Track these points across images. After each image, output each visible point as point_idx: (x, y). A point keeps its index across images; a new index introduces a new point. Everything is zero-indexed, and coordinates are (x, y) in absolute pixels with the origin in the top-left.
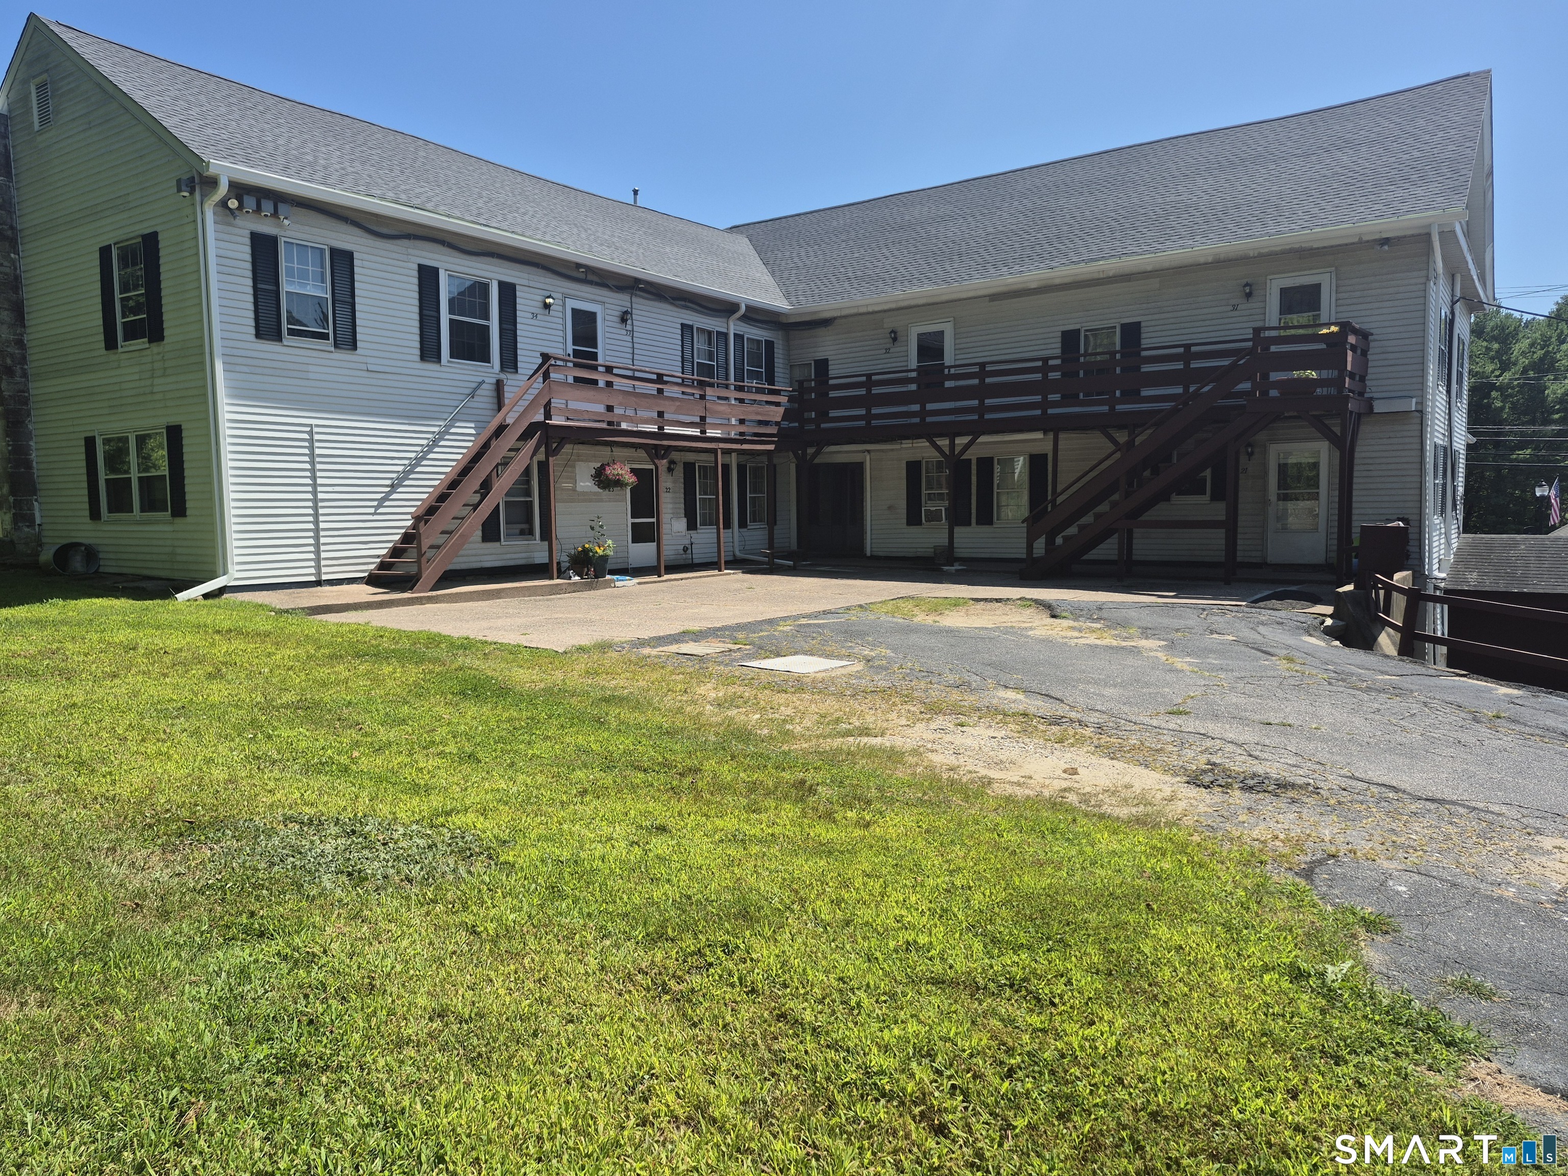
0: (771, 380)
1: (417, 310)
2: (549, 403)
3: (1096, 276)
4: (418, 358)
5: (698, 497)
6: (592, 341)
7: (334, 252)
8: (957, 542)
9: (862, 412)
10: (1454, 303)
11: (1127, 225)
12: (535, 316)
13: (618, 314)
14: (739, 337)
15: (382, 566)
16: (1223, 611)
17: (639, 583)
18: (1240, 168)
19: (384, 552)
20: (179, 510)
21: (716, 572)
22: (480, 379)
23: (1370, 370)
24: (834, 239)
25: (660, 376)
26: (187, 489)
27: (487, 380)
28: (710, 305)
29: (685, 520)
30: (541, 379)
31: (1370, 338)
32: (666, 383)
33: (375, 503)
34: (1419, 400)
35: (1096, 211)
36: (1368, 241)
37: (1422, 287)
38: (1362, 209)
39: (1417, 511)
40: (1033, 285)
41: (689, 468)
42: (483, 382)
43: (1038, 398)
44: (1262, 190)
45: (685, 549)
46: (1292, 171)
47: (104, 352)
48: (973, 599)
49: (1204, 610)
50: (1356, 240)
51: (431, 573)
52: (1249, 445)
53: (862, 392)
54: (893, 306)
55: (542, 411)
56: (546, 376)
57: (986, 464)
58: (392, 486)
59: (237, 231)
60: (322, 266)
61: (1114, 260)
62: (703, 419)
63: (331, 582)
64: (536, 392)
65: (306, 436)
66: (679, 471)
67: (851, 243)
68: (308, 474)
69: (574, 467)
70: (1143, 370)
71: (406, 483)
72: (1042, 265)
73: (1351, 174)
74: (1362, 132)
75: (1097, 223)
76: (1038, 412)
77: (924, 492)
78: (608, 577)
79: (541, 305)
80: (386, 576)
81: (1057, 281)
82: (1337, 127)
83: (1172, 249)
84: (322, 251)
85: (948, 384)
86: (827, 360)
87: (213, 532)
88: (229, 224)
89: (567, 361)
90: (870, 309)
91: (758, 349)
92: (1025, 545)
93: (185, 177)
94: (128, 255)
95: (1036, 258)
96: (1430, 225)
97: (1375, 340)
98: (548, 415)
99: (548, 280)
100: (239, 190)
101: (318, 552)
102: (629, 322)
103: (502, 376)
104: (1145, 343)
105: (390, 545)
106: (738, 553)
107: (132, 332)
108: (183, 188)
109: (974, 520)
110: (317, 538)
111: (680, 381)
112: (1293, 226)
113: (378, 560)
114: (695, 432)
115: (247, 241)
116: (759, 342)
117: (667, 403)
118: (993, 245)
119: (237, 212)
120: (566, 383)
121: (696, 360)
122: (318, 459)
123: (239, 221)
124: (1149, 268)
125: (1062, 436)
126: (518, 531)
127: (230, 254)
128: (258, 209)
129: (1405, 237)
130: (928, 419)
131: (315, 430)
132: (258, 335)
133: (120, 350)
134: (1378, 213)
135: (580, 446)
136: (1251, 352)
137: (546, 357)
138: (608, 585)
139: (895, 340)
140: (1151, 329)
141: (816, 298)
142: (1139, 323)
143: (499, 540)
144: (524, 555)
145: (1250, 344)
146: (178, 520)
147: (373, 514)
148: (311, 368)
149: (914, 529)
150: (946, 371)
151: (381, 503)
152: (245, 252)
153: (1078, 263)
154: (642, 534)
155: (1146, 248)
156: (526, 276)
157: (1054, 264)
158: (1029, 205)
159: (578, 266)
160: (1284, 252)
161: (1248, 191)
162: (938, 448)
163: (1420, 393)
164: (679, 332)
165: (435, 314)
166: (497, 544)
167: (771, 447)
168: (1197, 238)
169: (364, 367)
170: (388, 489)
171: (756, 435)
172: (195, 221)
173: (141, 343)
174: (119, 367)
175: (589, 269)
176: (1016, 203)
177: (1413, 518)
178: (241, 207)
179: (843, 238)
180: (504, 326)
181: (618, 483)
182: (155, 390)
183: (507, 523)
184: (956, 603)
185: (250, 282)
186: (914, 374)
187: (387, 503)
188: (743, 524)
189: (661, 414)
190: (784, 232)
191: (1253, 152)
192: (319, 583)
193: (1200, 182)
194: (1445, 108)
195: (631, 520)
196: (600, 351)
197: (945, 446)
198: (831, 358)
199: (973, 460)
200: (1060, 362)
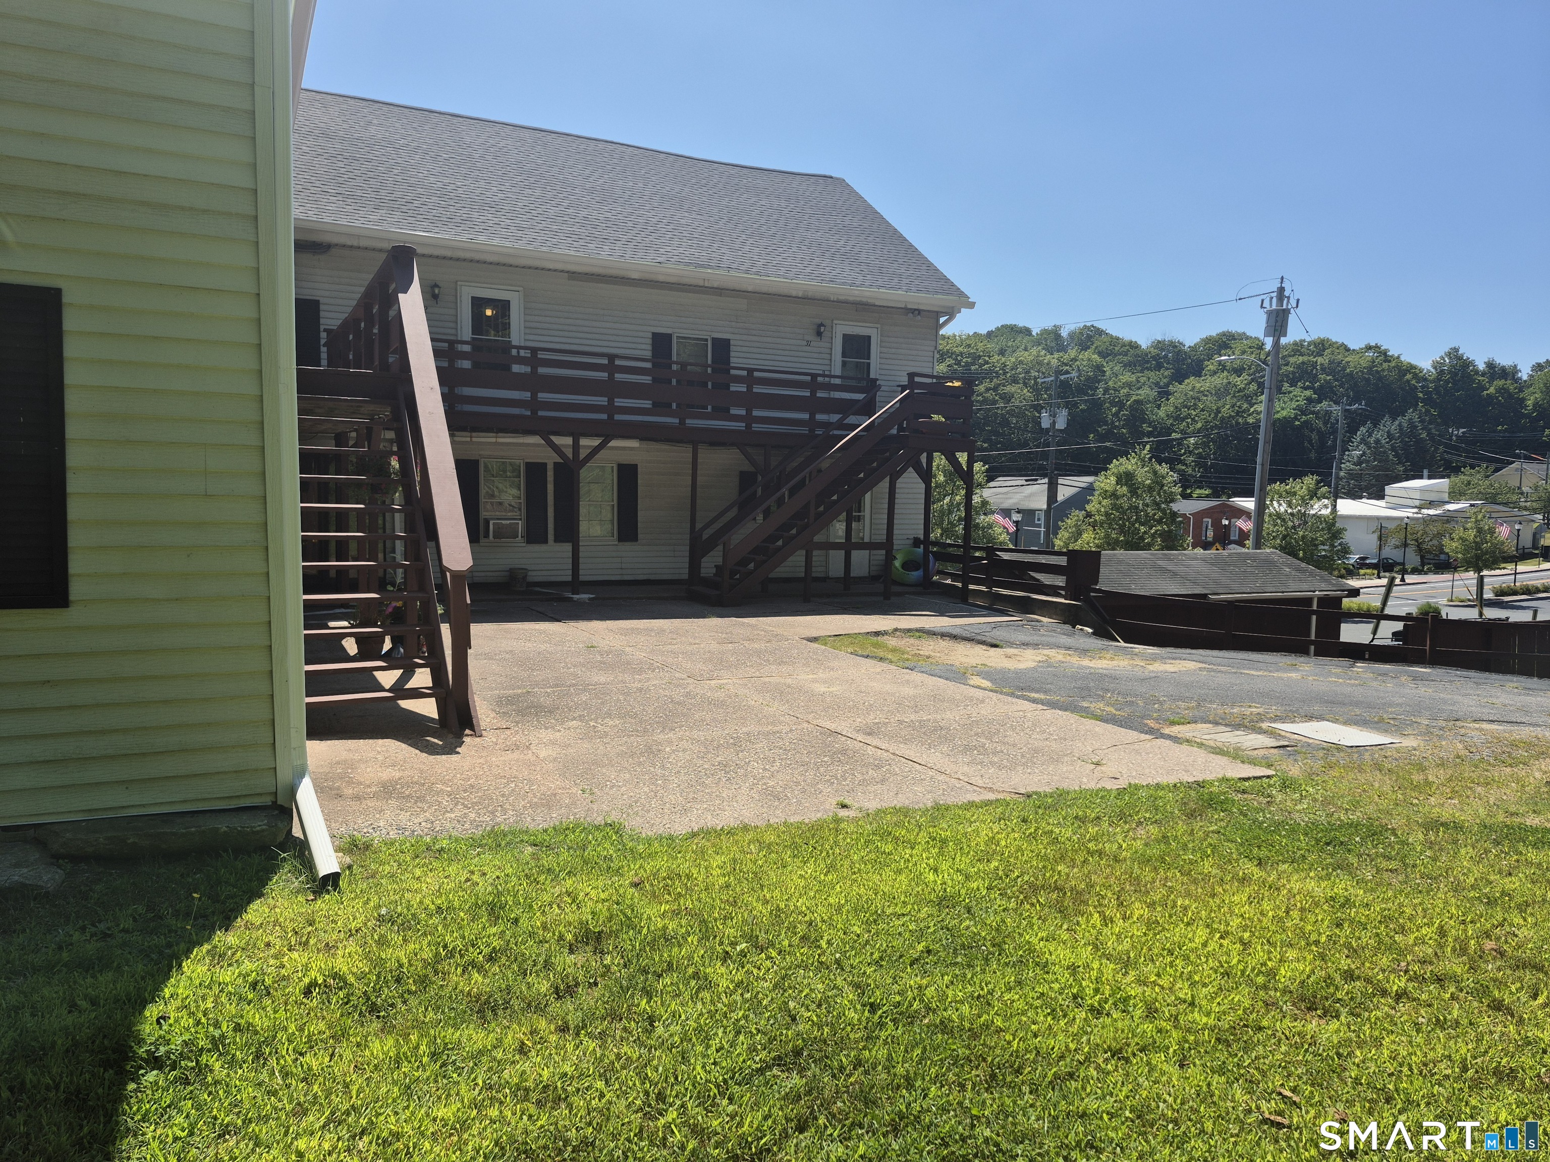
36: (907, 309)
40: (635, 276)
43: (602, 400)
50: (902, 305)
70: (730, 388)
77: (482, 500)
104: (733, 361)
109: (550, 538)
134: (919, 288)
139: (437, 297)
140: (738, 348)
142: (729, 340)
197: (566, 446)
198: (322, 300)
199: (545, 464)
200: (648, 365)
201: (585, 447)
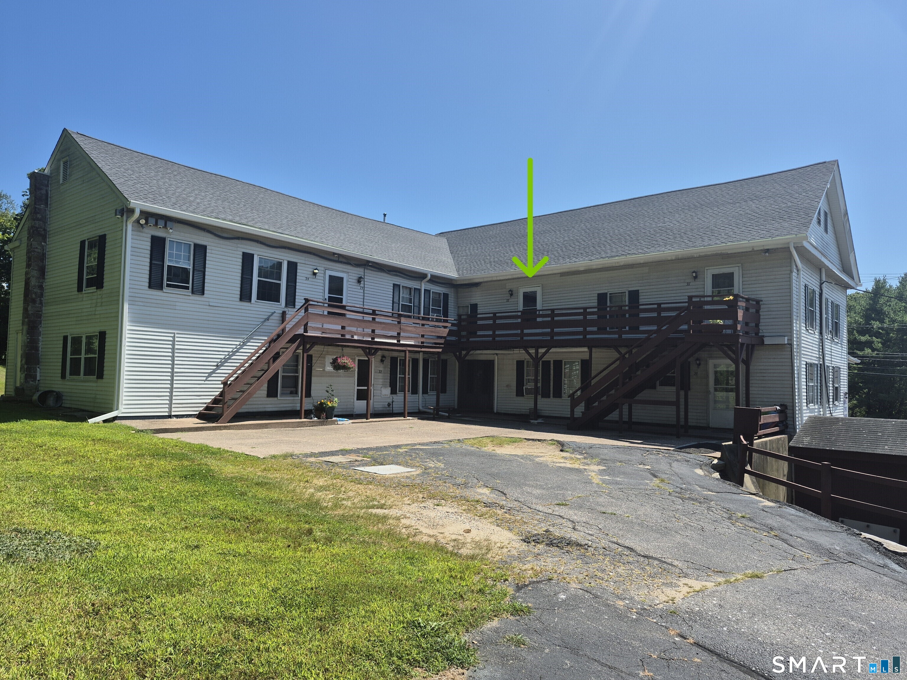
0: (446, 314)
1: (240, 275)
2: (307, 324)
3: (614, 265)
4: (238, 300)
5: (398, 376)
6: (340, 291)
7: (196, 245)
8: (539, 407)
9: (491, 333)
10: (821, 284)
11: (634, 239)
12: (307, 279)
13: (356, 278)
14: (427, 291)
15: (207, 408)
16: (659, 451)
17: (353, 423)
18: (699, 209)
19: (209, 401)
20: (100, 376)
21: (403, 418)
22: (273, 311)
23: (761, 321)
24: (488, 241)
25: (374, 311)
26: (105, 364)
27: (277, 311)
28: (410, 274)
29: (390, 389)
30: (303, 311)
31: (761, 303)
32: (377, 315)
33: (207, 375)
34: (789, 338)
35: (621, 230)
36: (758, 251)
37: (788, 276)
38: (755, 233)
39: (791, 401)
40: (582, 269)
41: (394, 360)
42: (275, 312)
43: (581, 329)
44: (707, 221)
45: (389, 405)
46: (724, 212)
47: (77, 293)
48: (526, 439)
49: (648, 451)
50: (750, 250)
51: (229, 413)
52: (698, 359)
53: (491, 322)
54: (510, 277)
55: (303, 327)
56: (306, 310)
57: (558, 364)
58: (217, 366)
59: (144, 235)
60: (189, 253)
61: (623, 257)
62: (399, 334)
63: (177, 416)
64: (300, 317)
65: (171, 339)
66: (388, 362)
67: (496, 243)
68: (170, 358)
69: (324, 358)
70: (640, 316)
71: (226, 364)
72: (586, 259)
73: (754, 214)
74: (765, 192)
75: (620, 237)
76: (581, 337)
77: (525, 378)
78: (334, 419)
79: (312, 273)
80: (209, 414)
81: (594, 267)
82: (753, 188)
83: (653, 252)
84: (190, 245)
85: (539, 320)
86: (476, 305)
87: (114, 387)
88: (140, 232)
89: (324, 303)
90: (498, 279)
91: (439, 297)
92: (569, 410)
93: (120, 208)
94: (92, 245)
95: (585, 254)
96: (788, 243)
97: (764, 304)
98: (306, 331)
99: (317, 261)
100: (147, 215)
101: (171, 400)
102: (362, 282)
103: (286, 309)
104: (641, 301)
105: (213, 397)
106: (421, 408)
107: (90, 283)
108: (118, 213)
109: (552, 395)
110: (171, 392)
111: (390, 315)
112: (717, 242)
113: (205, 405)
114: (395, 341)
115: (149, 240)
116: (440, 294)
117: (377, 325)
118: (566, 247)
119: (144, 226)
120: (323, 315)
121: (401, 303)
122: (176, 351)
123: (145, 230)
124: (642, 262)
125: (594, 350)
126: (289, 392)
127: (139, 246)
128: (156, 224)
129: (778, 249)
130: (525, 338)
131: (176, 335)
132: (150, 287)
133: (84, 292)
134: (762, 236)
135: (330, 347)
136: (687, 308)
137: (307, 300)
138: (334, 423)
139: (511, 295)
140: (644, 294)
141: (472, 272)
142: (638, 290)
143: (276, 396)
144: (290, 405)
145: (687, 304)
146: (100, 380)
147: (205, 381)
148: (177, 304)
149: (520, 399)
150: (538, 312)
151: (210, 375)
152: (147, 245)
153: (605, 258)
154: (362, 395)
155: (641, 251)
156: (303, 258)
157: (592, 258)
158: (589, 226)
159: (334, 254)
160: (713, 255)
161: (700, 222)
162: (529, 354)
163: (789, 334)
164: (392, 288)
165: (250, 277)
166: (276, 399)
167: (440, 350)
168: (668, 246)
169: (207, 304)
170: (215, 367)
171: (435, 343)
172: (122, 230)
173: (93, 289)
174: (82, 301)
175: (340, 255)
176: (583, 225)
177: (789, 404)
178: (147, 223)
179: (493, 240)
180: (289, 284)
181: (345, 367)
182: (97, 313)
183: (283, 387)
184: (514, 441)
185: (148, 260)
186: (520, 314)
187: (214, 375)
188: (425, 392)
189: (373, 331)
190: (465, 237)
191: (708, 201)
192: (170, 417)
193: (677, 216)
194: (809, 180)
195: (356, 388)
196: (344, 297)
197: (533, 353)
198: (478, 303)
199: (550, 361)
200: (596, 310)
201: (541, 353)
